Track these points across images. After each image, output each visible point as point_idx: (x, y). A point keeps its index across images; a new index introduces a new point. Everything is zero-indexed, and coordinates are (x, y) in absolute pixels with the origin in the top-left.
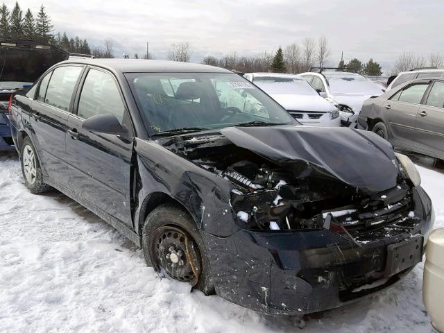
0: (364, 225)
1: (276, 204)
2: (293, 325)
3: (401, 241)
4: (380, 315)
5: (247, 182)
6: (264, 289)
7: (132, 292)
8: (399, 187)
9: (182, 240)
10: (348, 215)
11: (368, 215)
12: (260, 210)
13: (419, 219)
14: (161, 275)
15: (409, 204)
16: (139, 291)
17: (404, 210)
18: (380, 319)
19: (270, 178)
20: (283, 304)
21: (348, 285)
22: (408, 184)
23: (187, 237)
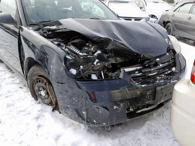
0: (145, 76)
1: (95, 64)
2: (104, 130)
3: (165, 85)
4: (153, 124)
5: (78, 52)
6: (84, 113)
7: (20, 112)
8: (168, 54)
9: (46, 84)
10: (136, 70)
11: (148, 70)
12: (85, 68)
13: (177, 71)
14: (38, 102)
15: (173, 63)
16: (24, 111)
17: (169, 67)
18: (152, 126)
19: (92, 49)
20: (94, 121)
21: (135, 108)
22: (173, 52)
23: (48, 82)
